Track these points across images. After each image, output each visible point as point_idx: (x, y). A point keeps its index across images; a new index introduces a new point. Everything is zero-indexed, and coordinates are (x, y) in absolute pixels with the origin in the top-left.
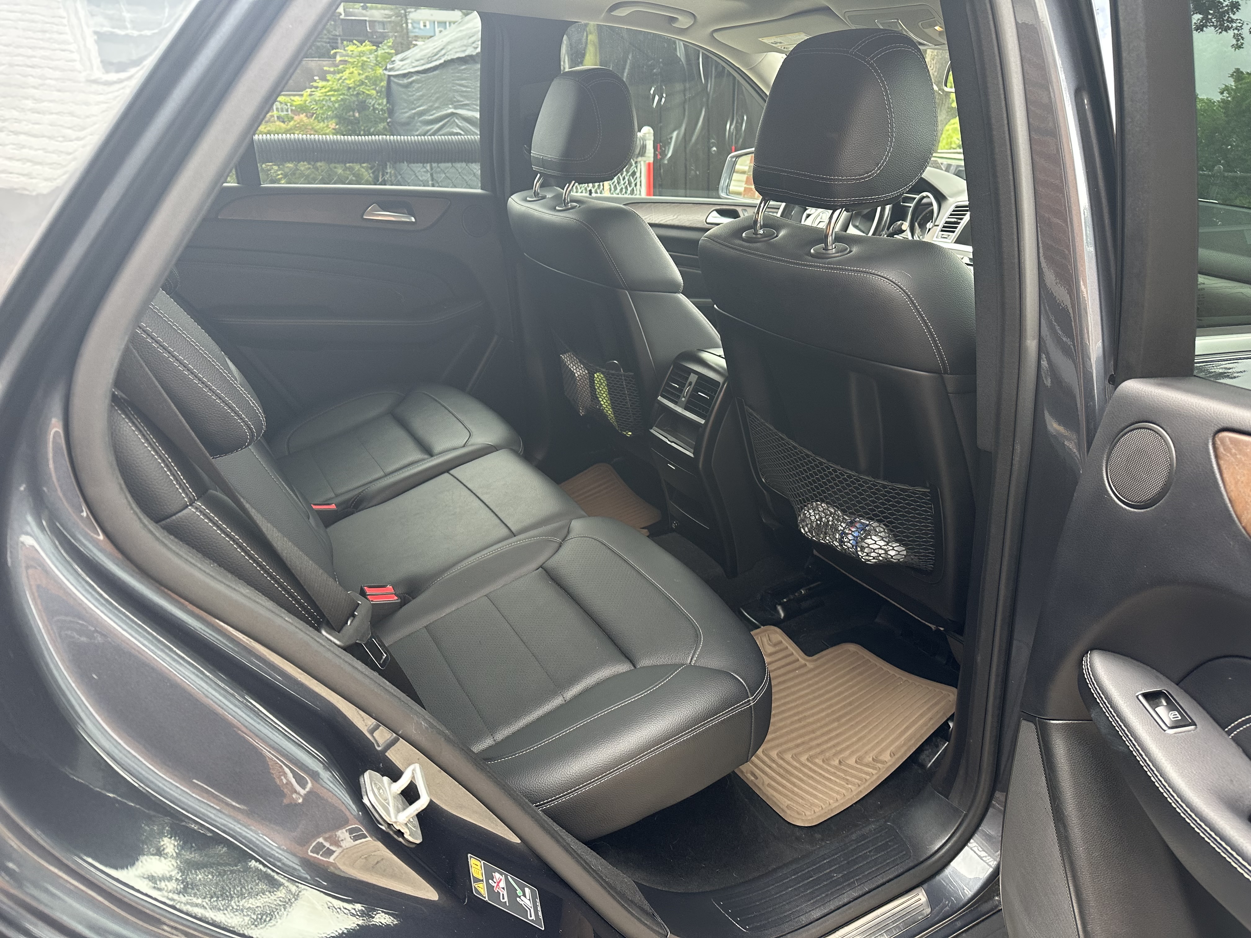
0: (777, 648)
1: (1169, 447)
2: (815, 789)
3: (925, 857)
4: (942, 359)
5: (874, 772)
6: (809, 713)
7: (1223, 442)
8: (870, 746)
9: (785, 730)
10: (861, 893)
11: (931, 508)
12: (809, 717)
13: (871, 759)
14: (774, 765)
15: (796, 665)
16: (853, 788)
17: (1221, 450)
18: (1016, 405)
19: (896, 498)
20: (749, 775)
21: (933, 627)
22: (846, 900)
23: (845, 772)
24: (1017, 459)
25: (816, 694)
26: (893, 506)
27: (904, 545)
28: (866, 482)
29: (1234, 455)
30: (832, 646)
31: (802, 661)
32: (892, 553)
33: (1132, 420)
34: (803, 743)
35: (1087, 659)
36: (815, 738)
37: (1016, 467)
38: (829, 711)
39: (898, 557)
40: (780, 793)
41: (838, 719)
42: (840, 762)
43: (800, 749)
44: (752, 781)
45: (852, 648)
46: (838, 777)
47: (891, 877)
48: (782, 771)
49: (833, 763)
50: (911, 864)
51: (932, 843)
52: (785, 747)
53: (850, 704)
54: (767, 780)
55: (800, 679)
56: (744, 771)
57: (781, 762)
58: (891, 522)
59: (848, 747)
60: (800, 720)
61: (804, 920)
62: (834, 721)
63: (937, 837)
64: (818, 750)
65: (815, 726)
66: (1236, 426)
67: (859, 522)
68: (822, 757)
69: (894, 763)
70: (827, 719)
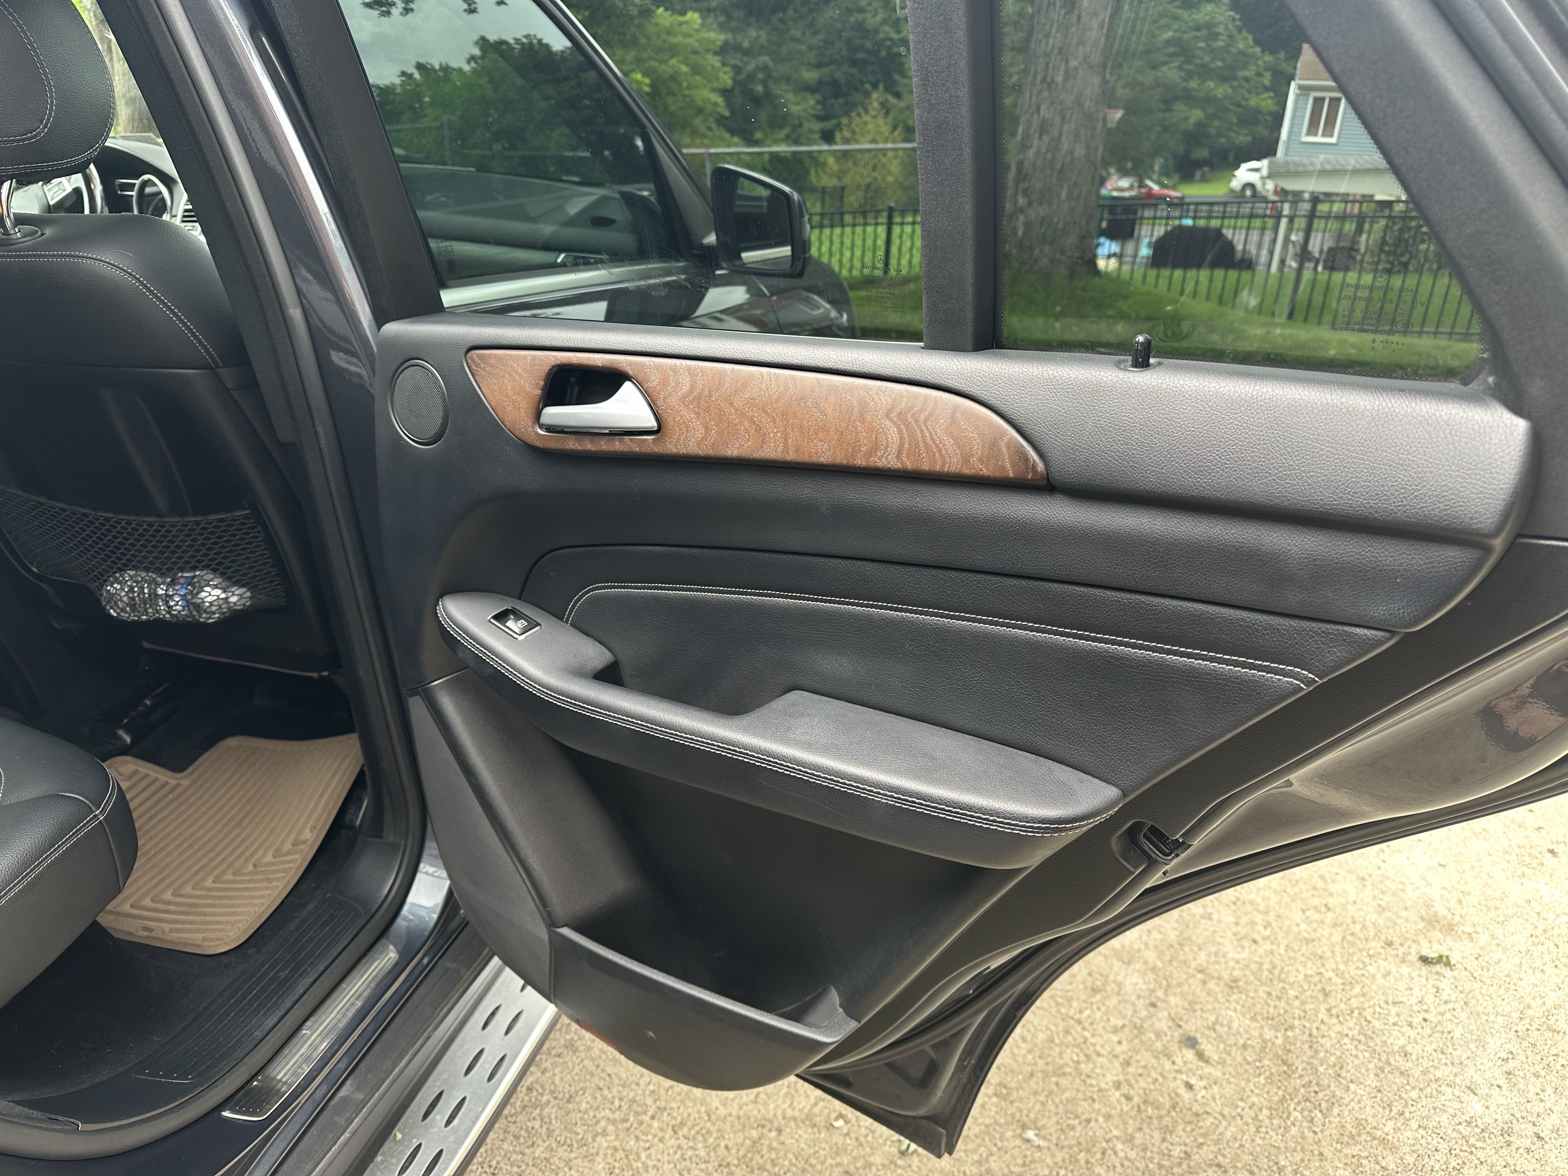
0: (134, 780)
1: (436, 378)
2: (233, 906)
3: (376, 907)
4: (207, 350)
5: (297, 856)
6: (200, 834)
7: (473, 361)
8: (283, 835)
9: (174, 865)
10: (316, 975)
11: (259, 532)
12: (202, 837)
13: (290, 846)
14: (172, 908)
15: (168, 788)
16: (278, 884)
17: (474, 367)
18: (302, 382)
19: (215, 533)
20: (141, 933)
21: (315, 675)
22: (302, 991)
23: (261, 873)
24: (323, 442)
25: (203, 810)
26: (216, 543)
27: (243, 586)
28: (173, 525)
29: (483, 369)
30: (206, 750)
31: (173, 782)
32: (234, 599)
33: (400, 361)
34: (202, 868)
35: (440, 608)
36: (217, 856)
37: (325, 451)
38: (226, 820)
39: (243, 601)
40: (189, 931)
41: (239, 824)
42: (255, 866)
43: (201, 874)
44: (147, 937)
45: (232, 742)
46: (258, 881)
47: (346, 943)
48: (184, 909)
49: (245, 871)
50: (364, 921)
51: (380, 888)
52: (178, 883)
53: (249, 801)
54: (166, 927)
55: (176, 803)
56: (133, 931)
57: (180, 899)
58: (220, 564)
59: (259, 847)
60: (191, 846)
61: (258, 1034)
62: (234, 828)
63: (383, 882)
64: (224, 866)
65: (211, 844)
66: (478, 343)
67: (182, 577)
68: (231, 871)
69: (318, 836)
70: (225, 831)
